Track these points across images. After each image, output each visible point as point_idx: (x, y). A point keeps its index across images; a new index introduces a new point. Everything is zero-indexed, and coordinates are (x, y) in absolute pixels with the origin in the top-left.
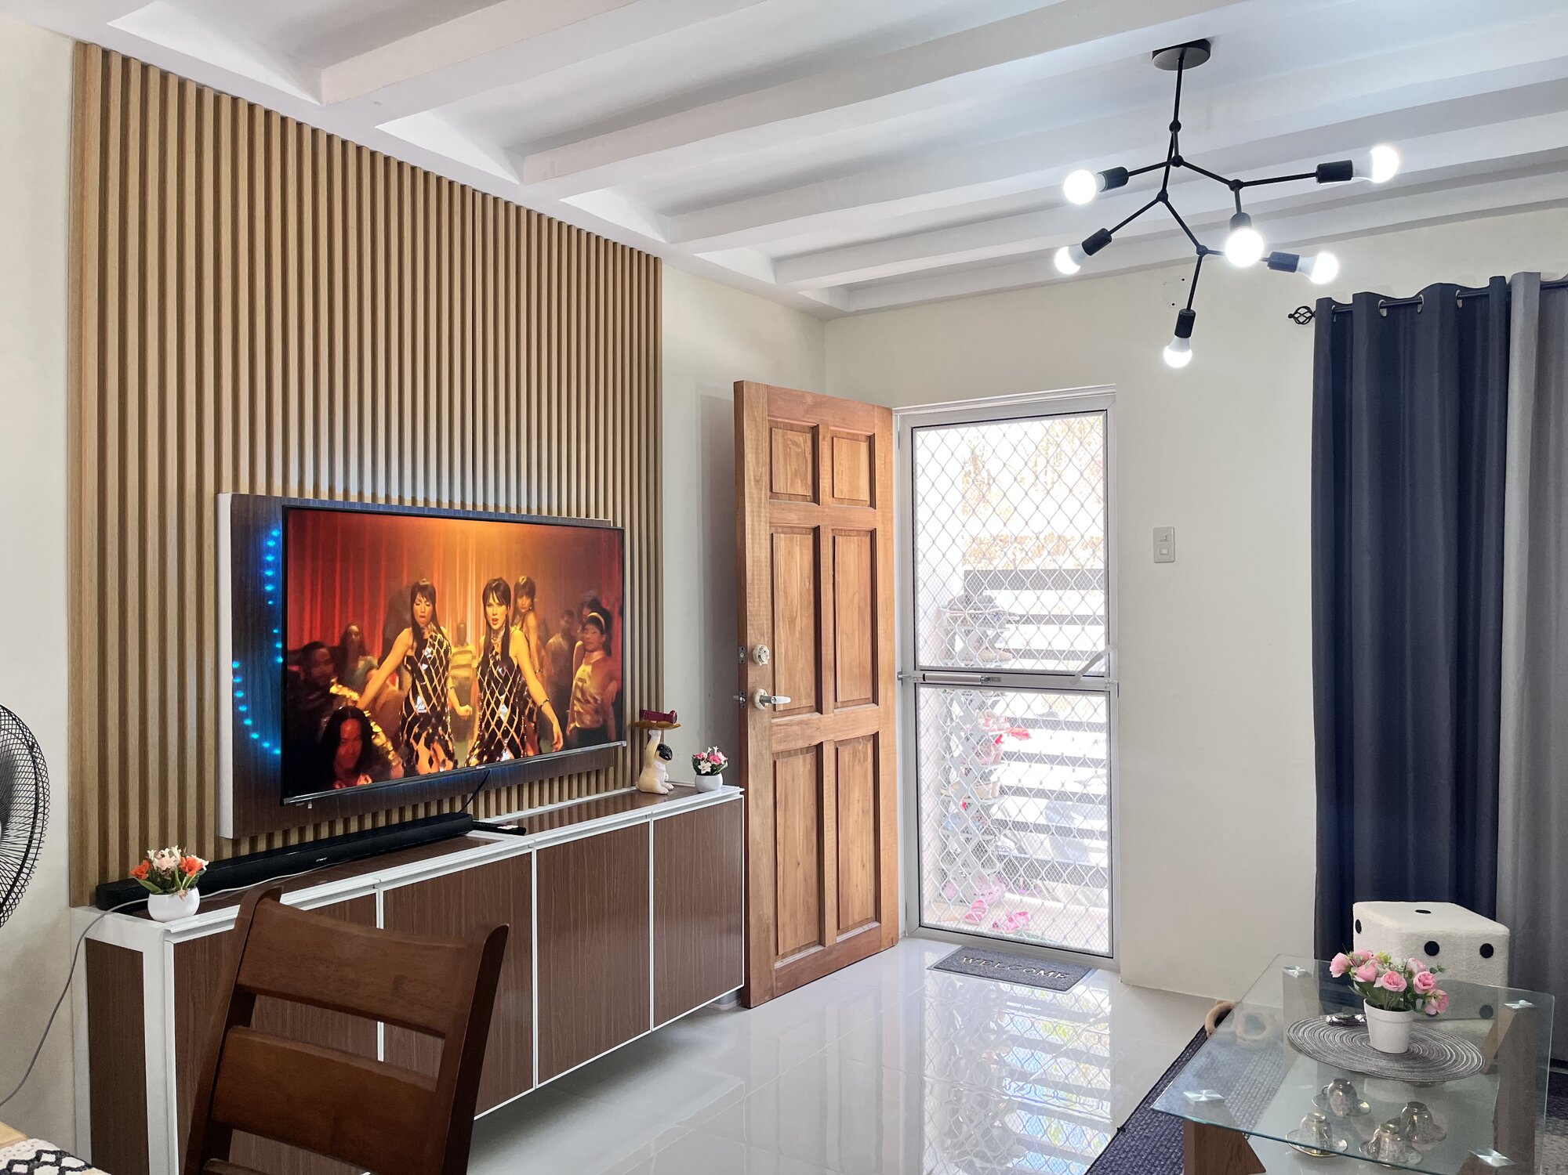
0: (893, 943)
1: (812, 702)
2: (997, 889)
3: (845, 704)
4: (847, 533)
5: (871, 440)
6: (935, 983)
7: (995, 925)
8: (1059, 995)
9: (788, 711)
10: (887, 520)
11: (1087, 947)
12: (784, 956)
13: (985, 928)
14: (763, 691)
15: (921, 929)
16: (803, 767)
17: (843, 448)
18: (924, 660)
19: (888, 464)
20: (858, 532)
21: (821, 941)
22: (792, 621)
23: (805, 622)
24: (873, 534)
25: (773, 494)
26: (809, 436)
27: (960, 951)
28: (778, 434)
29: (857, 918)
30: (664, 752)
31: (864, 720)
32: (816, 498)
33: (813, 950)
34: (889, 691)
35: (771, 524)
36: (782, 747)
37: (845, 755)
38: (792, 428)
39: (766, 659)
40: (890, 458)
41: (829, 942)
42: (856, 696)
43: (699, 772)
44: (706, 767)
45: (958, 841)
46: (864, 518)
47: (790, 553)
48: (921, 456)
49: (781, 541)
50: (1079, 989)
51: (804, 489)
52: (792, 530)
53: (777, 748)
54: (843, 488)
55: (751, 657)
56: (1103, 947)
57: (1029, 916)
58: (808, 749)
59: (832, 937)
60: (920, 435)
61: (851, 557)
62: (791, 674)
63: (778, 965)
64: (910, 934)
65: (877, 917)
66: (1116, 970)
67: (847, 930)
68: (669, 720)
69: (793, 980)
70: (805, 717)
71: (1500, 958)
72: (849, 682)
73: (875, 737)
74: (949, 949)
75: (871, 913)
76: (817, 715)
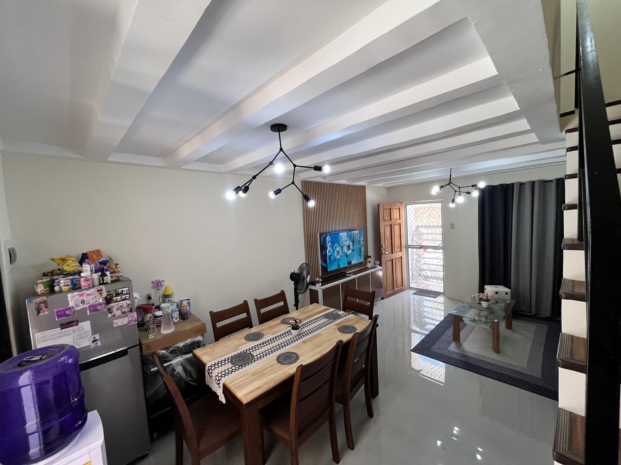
0: (405, 290)
1: (391, 252)
2: (423, 281)
3: (396, 252)
4: (396, 224)
5: (399, 208)
6: (412, 297)
7: (423, 287)
8: (435, 299)
9: (387, 254)
10: (402, 221)
11: (439, 291)
12: (388, 292)
13: (421, 288)
14: (384, 252)
15: (410, 288)
16: (390, 263)
17: (395, 211)
18: (409, 244)
19: (402, 212)
20: (398, 224)
21: (394, 290)
22: (388, 240)
23: (390, 240)
24: (400, 224)
25: (384, 220)
26: (389, 210)
27: (416, 291)
28: (385, 211)
29: (399, 286)
30: (370, 262)
31: (399, 254)
32: (391, 220)
33: (392, 291)
34: (404, 249)
35: (384, 225)
36: (387, 260)
37: (397, 260)
38: (387, 209)
39: (384, 247)
40: (403, 211)
41: (395, 290)
42: (398, 251)
43: (375, 265)
44: (376, 264)
45: (415, 273)
46: (398, 222)
47: (387, 229)
48: (408, 210)
49: (386, 227)
50: (438, 298)
51: (389, 219)
52: (387, 226)
53: (386, 260)
54: (395, 217)
55: (382, 246)
56: (442, 291)
57: (429, 286)
58: (391, 260)
59: (396, 289)
60: (407, 206)
61: (396, 228)
62: (388, 248)
63: (387, 293)
64: (408, 289)
65: (402, 286)
66: (445, 295)
67: (397, 288)
68: (370, 257)
69: (390, 296)
70: (390, 255)
71: (509, 295)
72: (397, 249)
73: (401, 257)
74: (415, 291)
75: (401, 285)
76: (392, 254)
